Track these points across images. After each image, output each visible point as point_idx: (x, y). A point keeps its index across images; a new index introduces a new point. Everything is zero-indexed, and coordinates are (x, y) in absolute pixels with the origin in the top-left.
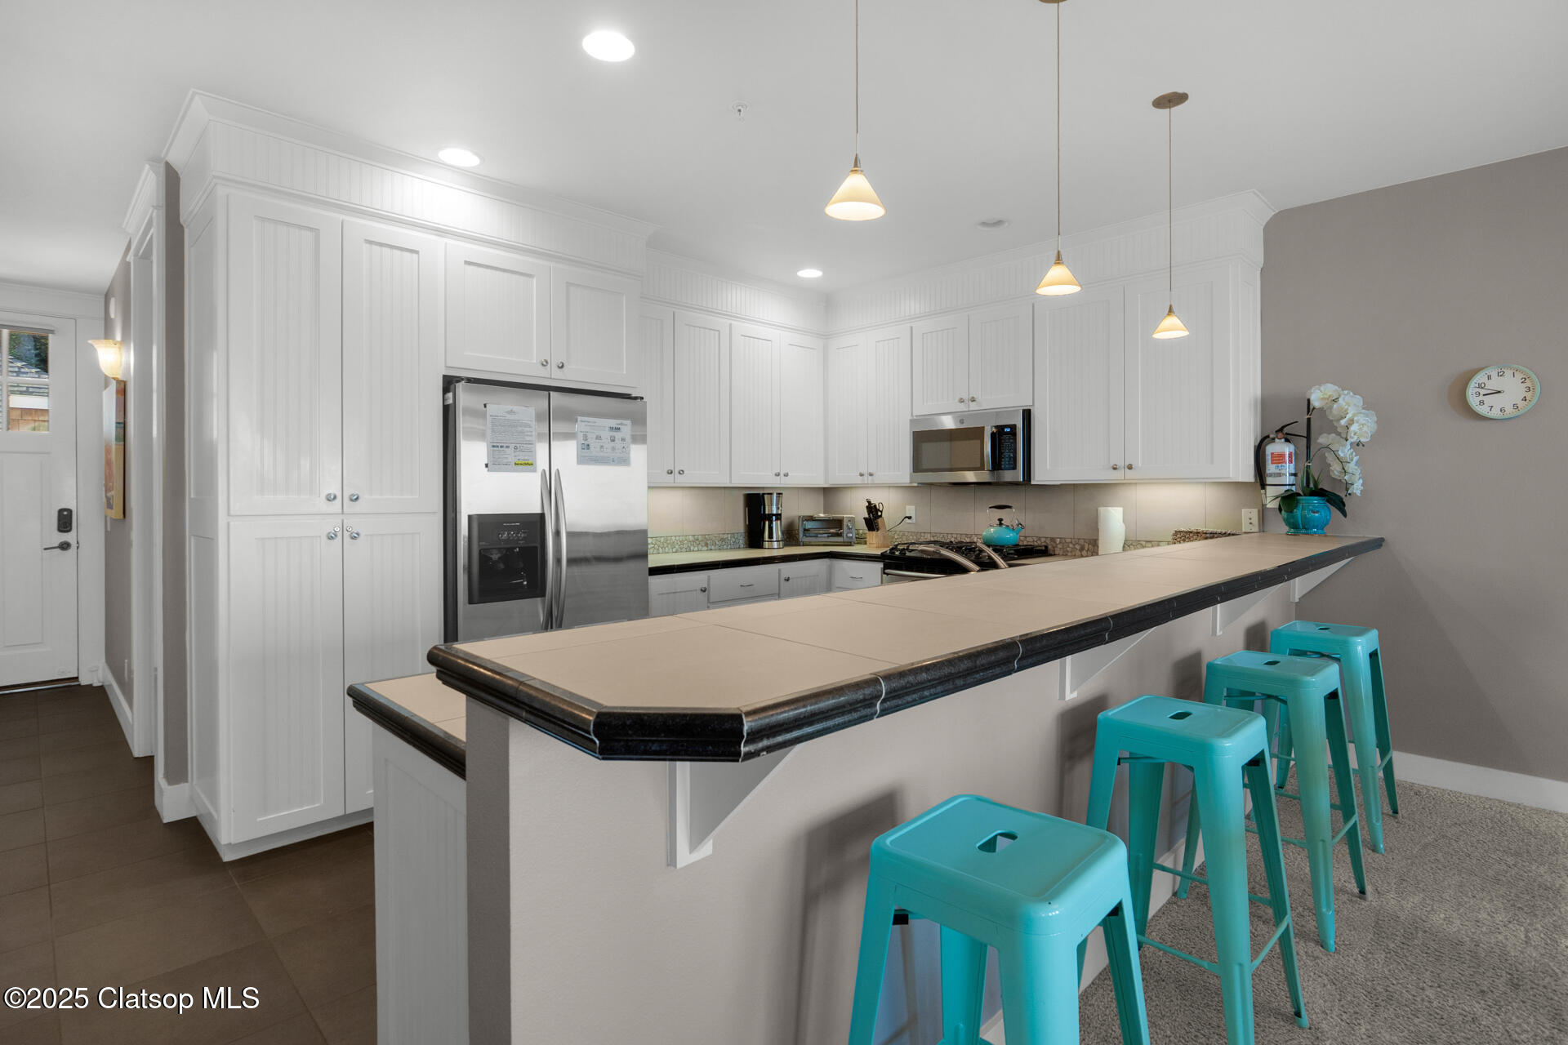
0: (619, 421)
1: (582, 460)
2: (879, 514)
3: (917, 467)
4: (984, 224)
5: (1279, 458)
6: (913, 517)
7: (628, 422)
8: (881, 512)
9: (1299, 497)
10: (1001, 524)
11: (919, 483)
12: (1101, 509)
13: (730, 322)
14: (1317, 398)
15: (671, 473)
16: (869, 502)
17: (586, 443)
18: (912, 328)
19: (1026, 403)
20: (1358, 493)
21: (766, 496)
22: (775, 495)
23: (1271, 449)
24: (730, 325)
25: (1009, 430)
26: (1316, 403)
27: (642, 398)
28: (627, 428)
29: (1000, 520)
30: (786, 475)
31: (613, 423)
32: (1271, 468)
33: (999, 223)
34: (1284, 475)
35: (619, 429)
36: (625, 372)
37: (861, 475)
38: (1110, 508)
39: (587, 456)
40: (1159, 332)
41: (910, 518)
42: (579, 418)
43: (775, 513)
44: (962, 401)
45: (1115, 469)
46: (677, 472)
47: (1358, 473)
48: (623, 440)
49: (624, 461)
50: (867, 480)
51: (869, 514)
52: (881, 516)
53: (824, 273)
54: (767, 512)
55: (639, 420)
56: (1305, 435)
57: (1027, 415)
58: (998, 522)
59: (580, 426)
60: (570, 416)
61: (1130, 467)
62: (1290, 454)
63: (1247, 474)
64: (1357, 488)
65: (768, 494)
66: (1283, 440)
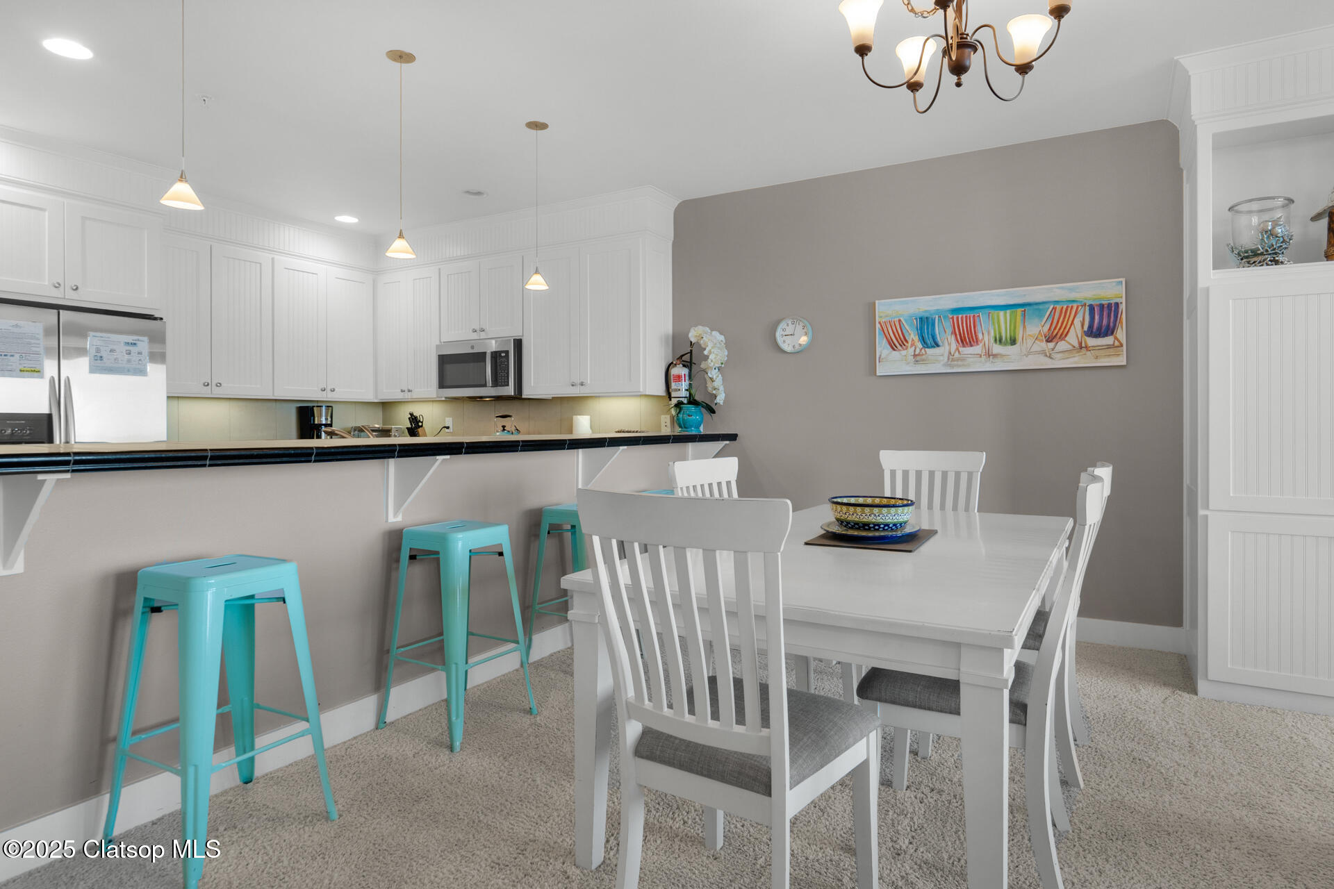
0: (136, 337)
1: (93, 370)
2: (420, 424)
3: (442, 385)
4: (468, 192)
5: (678, 378)
6: (451, 427)
7: (146, 339)
8: (422, 422)
9: (682, 406)
10: (504, 430)
11: (446, 398)
12: (574, 417)
13: (273, 256)
14: (693, 336)
15: (208, 385)
16: (412, 414)
17: (99, 355)
18: (440, 269)
19: (517, 334)
20: (721, 403)
21: (315, 408)
22: (324, 408)
23: (675, 371)
24: (273, 259)
25: (503, 355)
26: (693, 340)
27: (161, 319)
28: (144, 345)
29: (504, 427)
30: (333, 390)
31: (130, 339)
32: (673, 385)
33: (479, 193)
34: (681, 390)
35: (135, 344)
36: (146, 296)
37: (402, 391)
38: (578, 416)
39: (100, 365)
40: (530, 284)
41: (448, 428)
42: (92, 334)
43: (324, 422)
44: (475, 331)
45: (573, 385)
46: (214, 384)
47: (722, 388)
48: (140, 353)
49: (142, 372)
50: (407, 396)
51: (411, 424)
52: (422, 426)
53: (359, 220)
54: (316, 422)
55: (158, 338)
56: (689, 361)
57: (518, 344)
58: (502, 429)
59: (90, 342)
60: (82, 332)
61: (582, 384)
62: (685, 375)
63: (660, 390)
64: (720, 399)
65: (318, 406)
66: (681, 365)
